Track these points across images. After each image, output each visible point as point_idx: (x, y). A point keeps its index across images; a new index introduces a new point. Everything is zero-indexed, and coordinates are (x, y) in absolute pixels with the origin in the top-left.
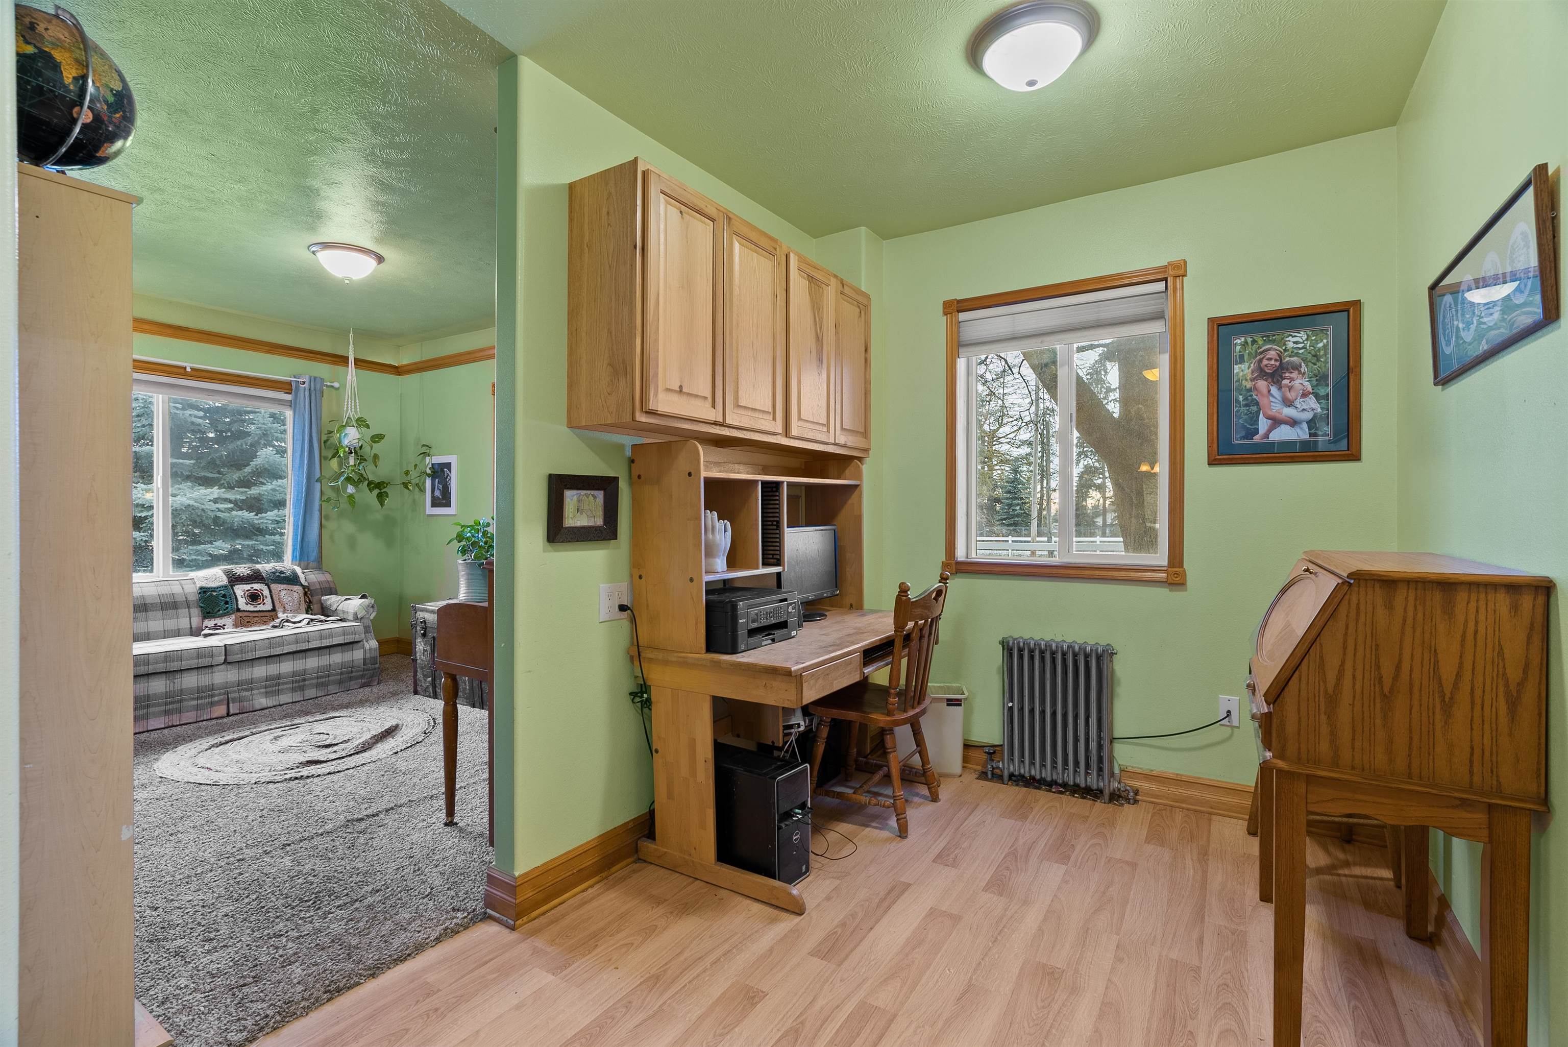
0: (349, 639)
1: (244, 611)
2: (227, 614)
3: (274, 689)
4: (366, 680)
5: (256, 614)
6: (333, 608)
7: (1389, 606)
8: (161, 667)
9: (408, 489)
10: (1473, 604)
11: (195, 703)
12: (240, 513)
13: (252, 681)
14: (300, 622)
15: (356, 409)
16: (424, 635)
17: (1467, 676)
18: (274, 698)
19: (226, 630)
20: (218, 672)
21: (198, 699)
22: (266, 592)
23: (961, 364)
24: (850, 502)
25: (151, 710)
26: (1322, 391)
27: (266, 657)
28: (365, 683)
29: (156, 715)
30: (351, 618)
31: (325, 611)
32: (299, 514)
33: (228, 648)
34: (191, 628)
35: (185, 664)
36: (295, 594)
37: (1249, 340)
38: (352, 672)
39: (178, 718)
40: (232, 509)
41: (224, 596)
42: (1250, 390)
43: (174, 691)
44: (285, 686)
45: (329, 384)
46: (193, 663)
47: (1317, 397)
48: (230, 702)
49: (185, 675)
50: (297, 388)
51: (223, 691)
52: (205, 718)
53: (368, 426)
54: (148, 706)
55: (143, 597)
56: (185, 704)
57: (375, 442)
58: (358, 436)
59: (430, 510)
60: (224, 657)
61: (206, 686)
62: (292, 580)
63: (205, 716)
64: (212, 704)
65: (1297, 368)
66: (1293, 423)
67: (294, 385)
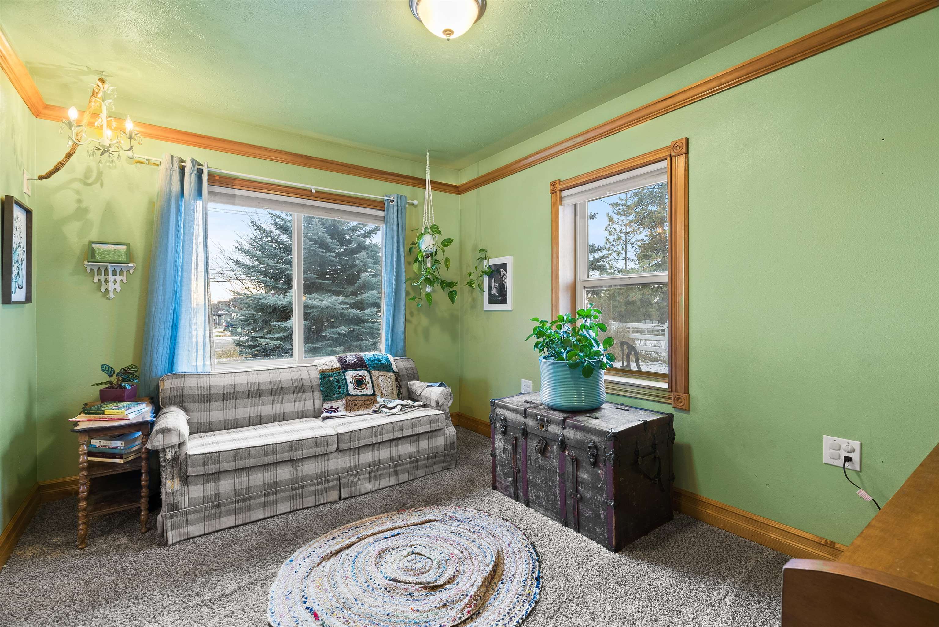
0: (435, 426)
1: (352, 395)
2: (339, 398)
3: (375, 474)
4: (446, 464)
5: (361, 398)
6: (418, 393)
8: (286, 456)
9: (472, 287)
11: (313, 488)
12: (352, 310)
13: (358, 467)
14: (393, 408)
15: (432, 219)
16: (504, 433)
18: (376, 482)
19: (340, 414)
20: (332, 459)
21: (316, 484)
22: (368, 378)
25: (280, 495)
27: (369, 445)
28: (445, 466)
29: (285, 500)
30: (433, 404)
31: (412, 396)
32: (390, 310)
33: (339, 436)
34: (314, 409)
35: (306, 453)
36: (389, 380)
38: (436, 457)
39: (301, 503)
40: (348, 308)
41: (338, 381)
43: (298, 478)
44: (384, 471)
45: (410, 201)
46: (311, 452)
48: (342, 487)
49: (306, 463)
50: (388, 205)
51: (335, 477)
52: (322, 503)
53: (440, 233)
54: (277, 492)
55: (281, 382)
56: (306, 489)
57: (445, 246)
58: (433, 242)
59: (487, 306)
60: (336, 446)
61: (322, 473)
62: (386, 367)
63: (322, 500)
64: (327, 489)
67: (386, 203)
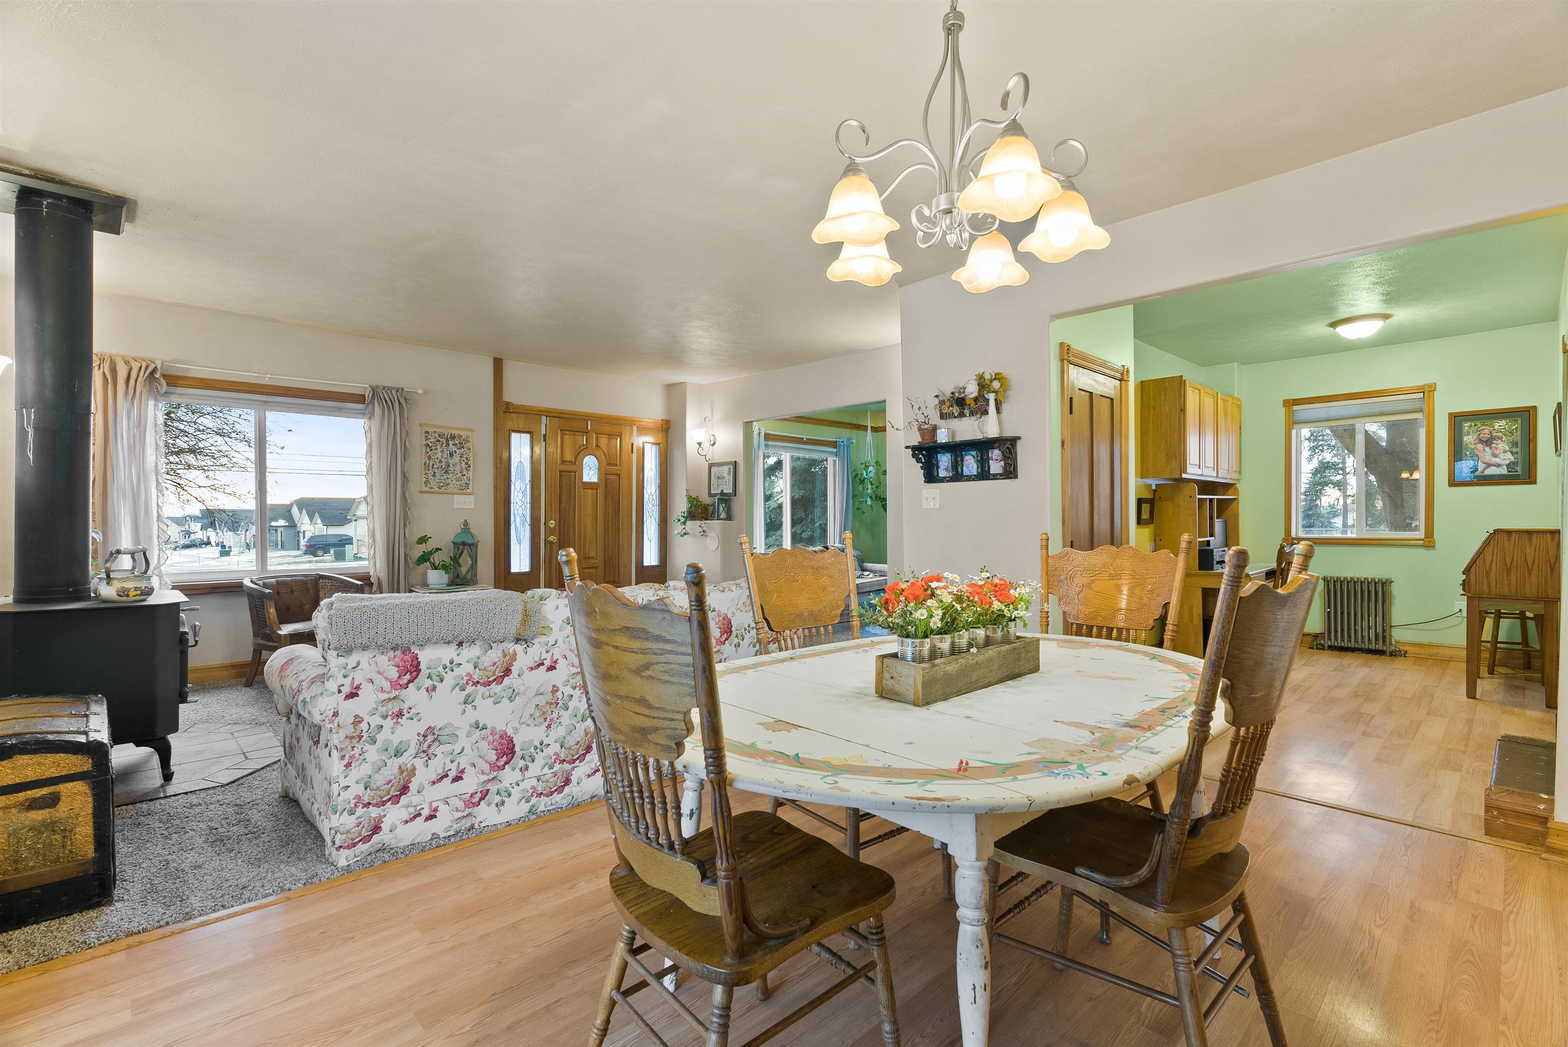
7: (1509, 540)
10: (1538, 539)
17: (1537, 561)
23: (1294, 432)
24: (1231, 507)
26: (1515, 450)
37: (1473, 424)
42: (1473, 449)
47: (1512, 453)
50: (839, 445)
65: (1501, 438)
66: (1499, 466)
67: (838, 443)
